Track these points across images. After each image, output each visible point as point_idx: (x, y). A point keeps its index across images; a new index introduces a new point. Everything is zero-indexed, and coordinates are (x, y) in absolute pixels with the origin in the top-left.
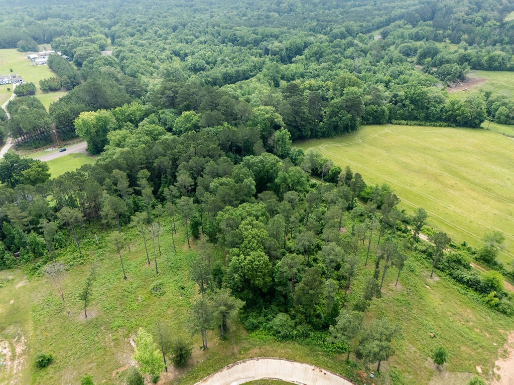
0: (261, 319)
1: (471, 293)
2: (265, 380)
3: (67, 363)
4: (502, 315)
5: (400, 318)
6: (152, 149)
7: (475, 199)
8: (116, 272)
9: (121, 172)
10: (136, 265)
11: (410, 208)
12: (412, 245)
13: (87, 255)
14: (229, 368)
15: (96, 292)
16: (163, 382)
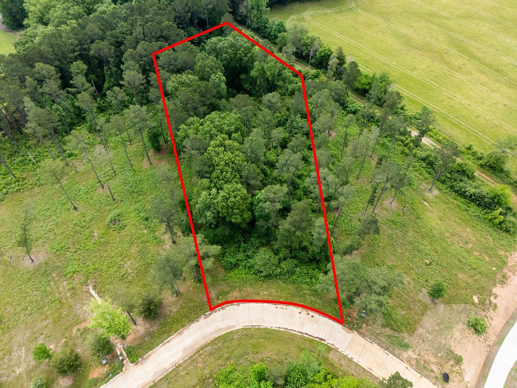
0: (241, 256)
1: (474, 209)
2: (248, 329)
3: (17, 321)
4: (504, 234)
5: (395, 243)
6: (85, 28)
7: (483, 86)
8: (62, 200)
9: (47, 66)
10: (86, 190)
11: (410, 101)
12: (411, 151)
13: (24, 179)
14: (206, 317)
15: (41, 229)
16: (133, 337)
